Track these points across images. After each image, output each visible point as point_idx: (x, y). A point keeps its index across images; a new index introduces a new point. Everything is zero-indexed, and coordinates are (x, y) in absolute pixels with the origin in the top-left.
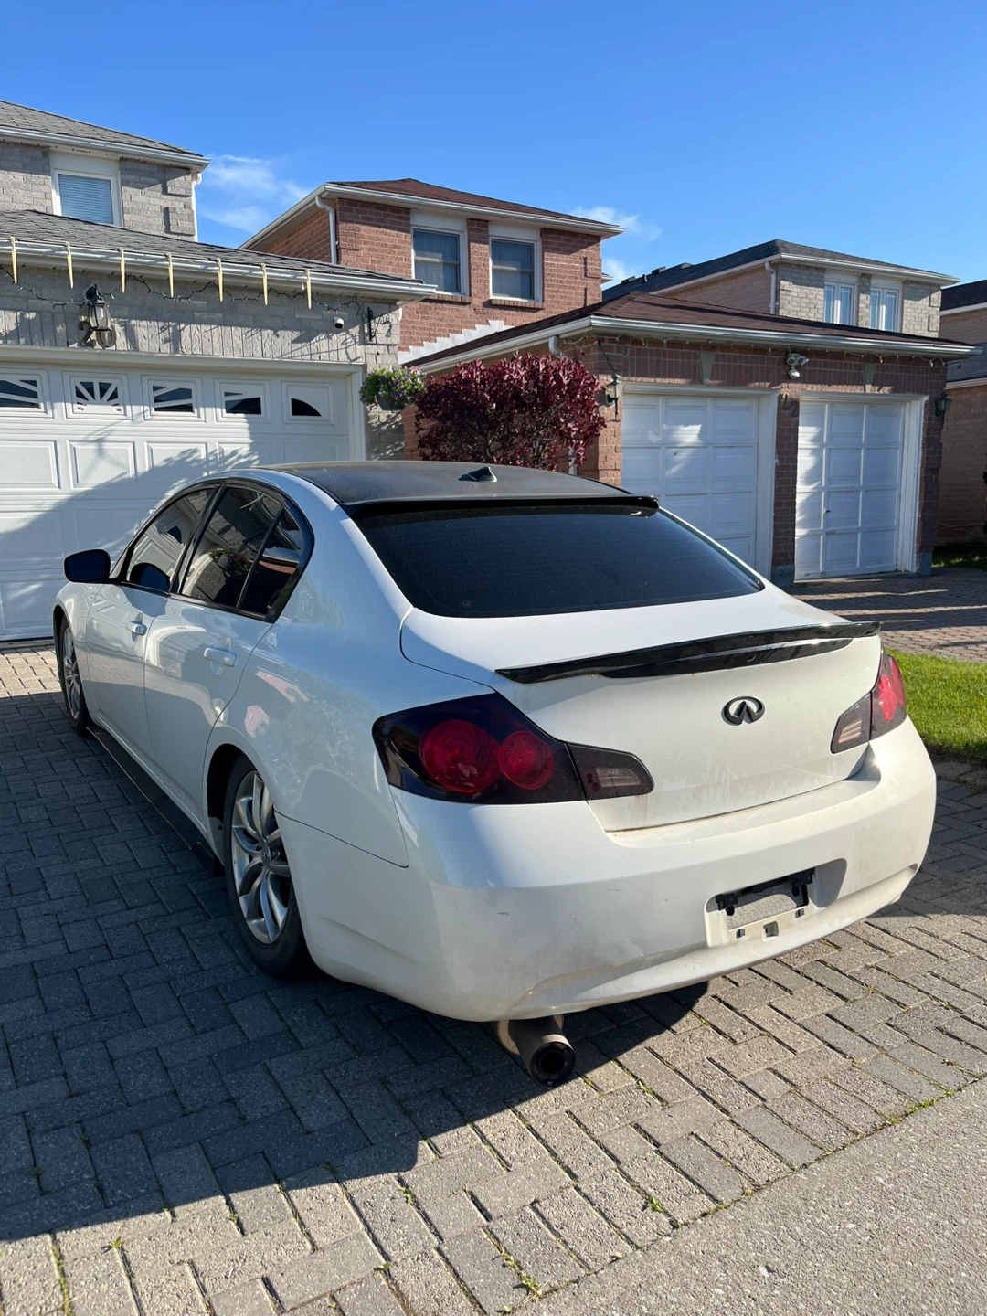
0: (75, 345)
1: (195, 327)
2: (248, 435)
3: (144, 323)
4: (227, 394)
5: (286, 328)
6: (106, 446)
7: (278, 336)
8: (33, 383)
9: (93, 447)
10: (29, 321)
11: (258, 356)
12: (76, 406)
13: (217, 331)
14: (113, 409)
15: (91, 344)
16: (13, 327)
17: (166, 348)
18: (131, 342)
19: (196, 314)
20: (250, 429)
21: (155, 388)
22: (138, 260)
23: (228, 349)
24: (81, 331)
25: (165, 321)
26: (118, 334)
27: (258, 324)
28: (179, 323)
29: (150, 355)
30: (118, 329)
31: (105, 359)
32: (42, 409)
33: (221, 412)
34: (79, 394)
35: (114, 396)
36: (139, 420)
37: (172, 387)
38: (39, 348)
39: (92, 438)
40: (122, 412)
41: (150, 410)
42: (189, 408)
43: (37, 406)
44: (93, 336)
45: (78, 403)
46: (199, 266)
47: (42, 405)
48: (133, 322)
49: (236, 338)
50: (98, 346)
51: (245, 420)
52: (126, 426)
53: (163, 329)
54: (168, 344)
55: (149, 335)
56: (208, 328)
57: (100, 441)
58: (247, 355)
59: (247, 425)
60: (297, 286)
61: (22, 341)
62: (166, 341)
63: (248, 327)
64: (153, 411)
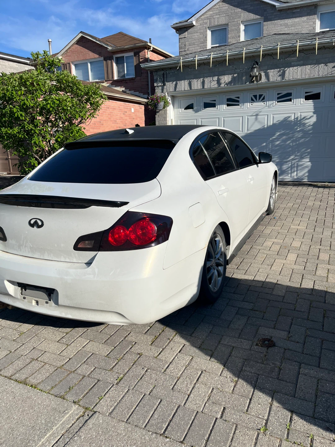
0: (248, 83)
1: (291, 68)
2: (313, 108)
3: (272, 70)
4: (306, 93)
5: (330, 62)
6: (259, 117)
7: (327, 66)
8: (239, 98)
9: (254, 117)
10: (235, 77)
11: (316, 76)
12: (251, 104)
13: (300, 68)
14: (262, 103)
15: (253, 82)
16: (230, 80)
17: (279, 79)
18: (267, 78)
19: (292, 63)
20: (314, 106)
21: (278, 94)
22: (268, 48)
23: (304, 75)
24: (250, 78)
25: (280, 68)
26: (262, 76)
27: (318, 62)
28: (285, 68)
29: (273, 82)
30: (263, 74)
31: (259, 86)
32: (240, 106)
33: (303, 100)
34: (252, 100)
35: (264, 99)
36: (271, 106)
37: (284, 93)
38: (237, 86)
39: (254, 114)
40: (265, 104)
41: (275, 102)
42: (290, 100)
43: (239, 105)
44: (254, 79)
45: (252, 103)
46: (290, 45)
47: (240, 104)
48: (268, 71)
49: (307, 70)
50: (255, 82)
51: (312, 102)
52: (267, 109)
53: (279, 71)
54: (280, 77)
55: (274, 75)
56: (296, 68)
57: (257, 115)
58: (312, 76)
59: (313, 104)
60: (332, 44)
61: (232, 84)
62: (280, 75)
63: (313, 64)
64: (276, 103)
